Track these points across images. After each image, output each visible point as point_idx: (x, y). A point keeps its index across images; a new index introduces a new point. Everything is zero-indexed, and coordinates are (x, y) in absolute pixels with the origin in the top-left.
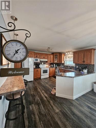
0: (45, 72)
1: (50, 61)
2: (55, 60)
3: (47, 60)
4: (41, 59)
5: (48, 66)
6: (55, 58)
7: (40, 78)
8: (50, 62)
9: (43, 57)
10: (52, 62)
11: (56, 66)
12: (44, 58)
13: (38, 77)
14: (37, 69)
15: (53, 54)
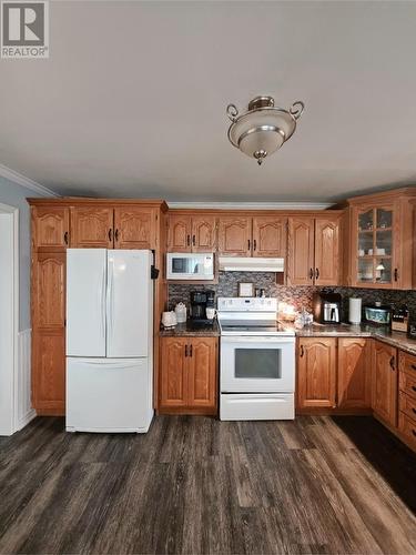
0: (258, 363)
1: (313, 274)
2: (366, 262)
3: (281, 261)
4: (228, 252)
5: (289, 310)
6: (367, 247)
7: (214, 414)
8: (307, 282)
9: (241, 243)
10: (330, 280)
11: (378, 315)
12: (252, 245)
13: (198, 402)
14: (184, 341)
15: (339, 205)
